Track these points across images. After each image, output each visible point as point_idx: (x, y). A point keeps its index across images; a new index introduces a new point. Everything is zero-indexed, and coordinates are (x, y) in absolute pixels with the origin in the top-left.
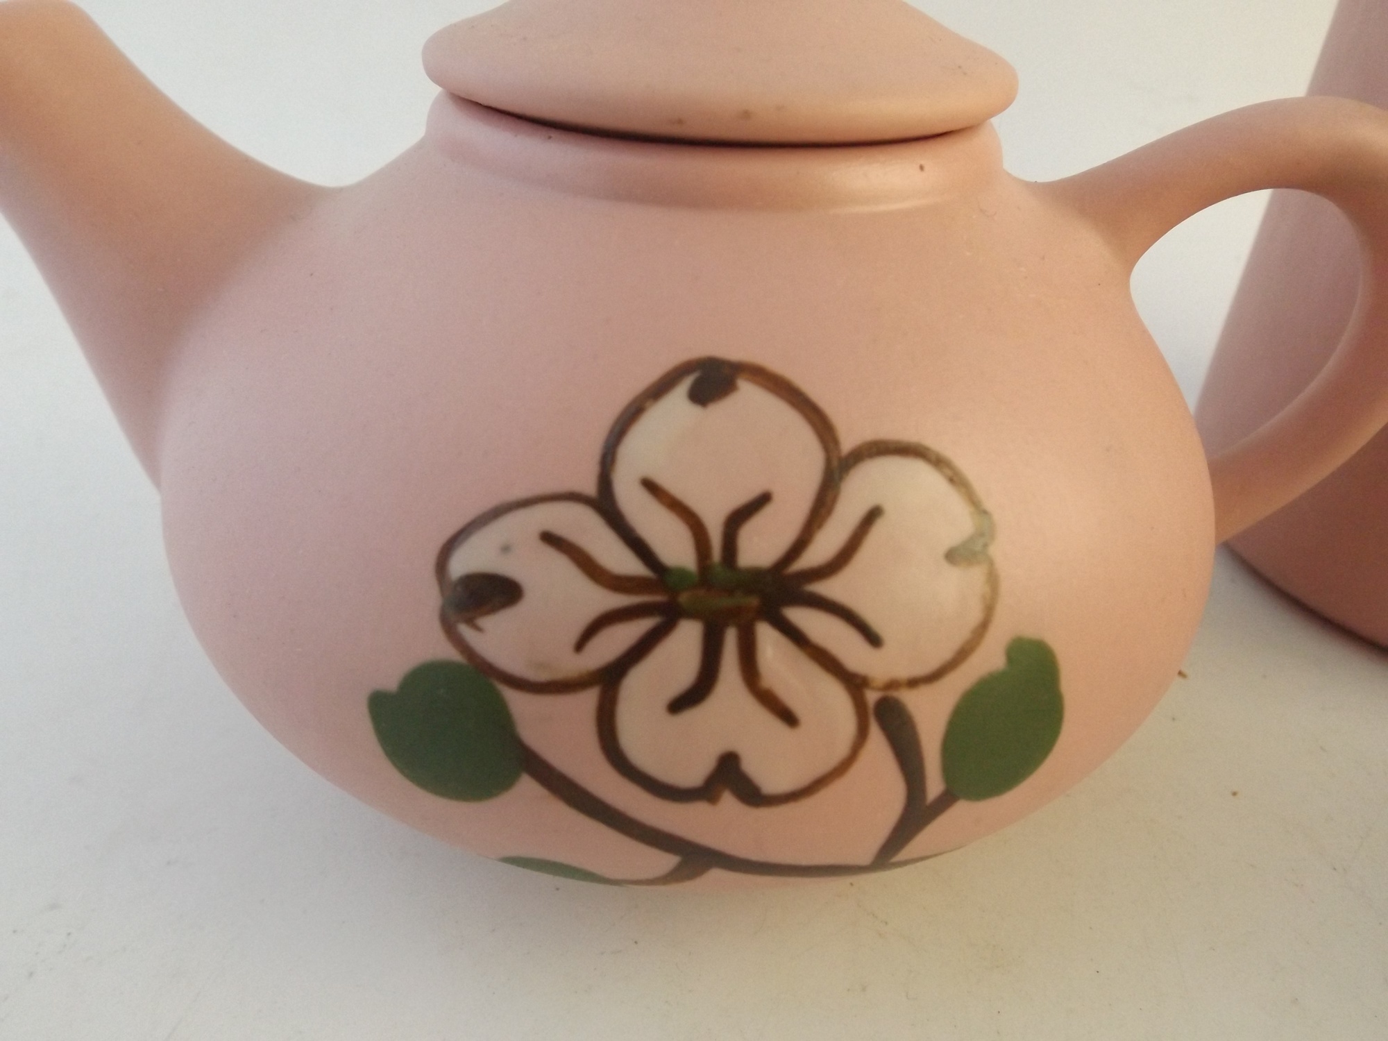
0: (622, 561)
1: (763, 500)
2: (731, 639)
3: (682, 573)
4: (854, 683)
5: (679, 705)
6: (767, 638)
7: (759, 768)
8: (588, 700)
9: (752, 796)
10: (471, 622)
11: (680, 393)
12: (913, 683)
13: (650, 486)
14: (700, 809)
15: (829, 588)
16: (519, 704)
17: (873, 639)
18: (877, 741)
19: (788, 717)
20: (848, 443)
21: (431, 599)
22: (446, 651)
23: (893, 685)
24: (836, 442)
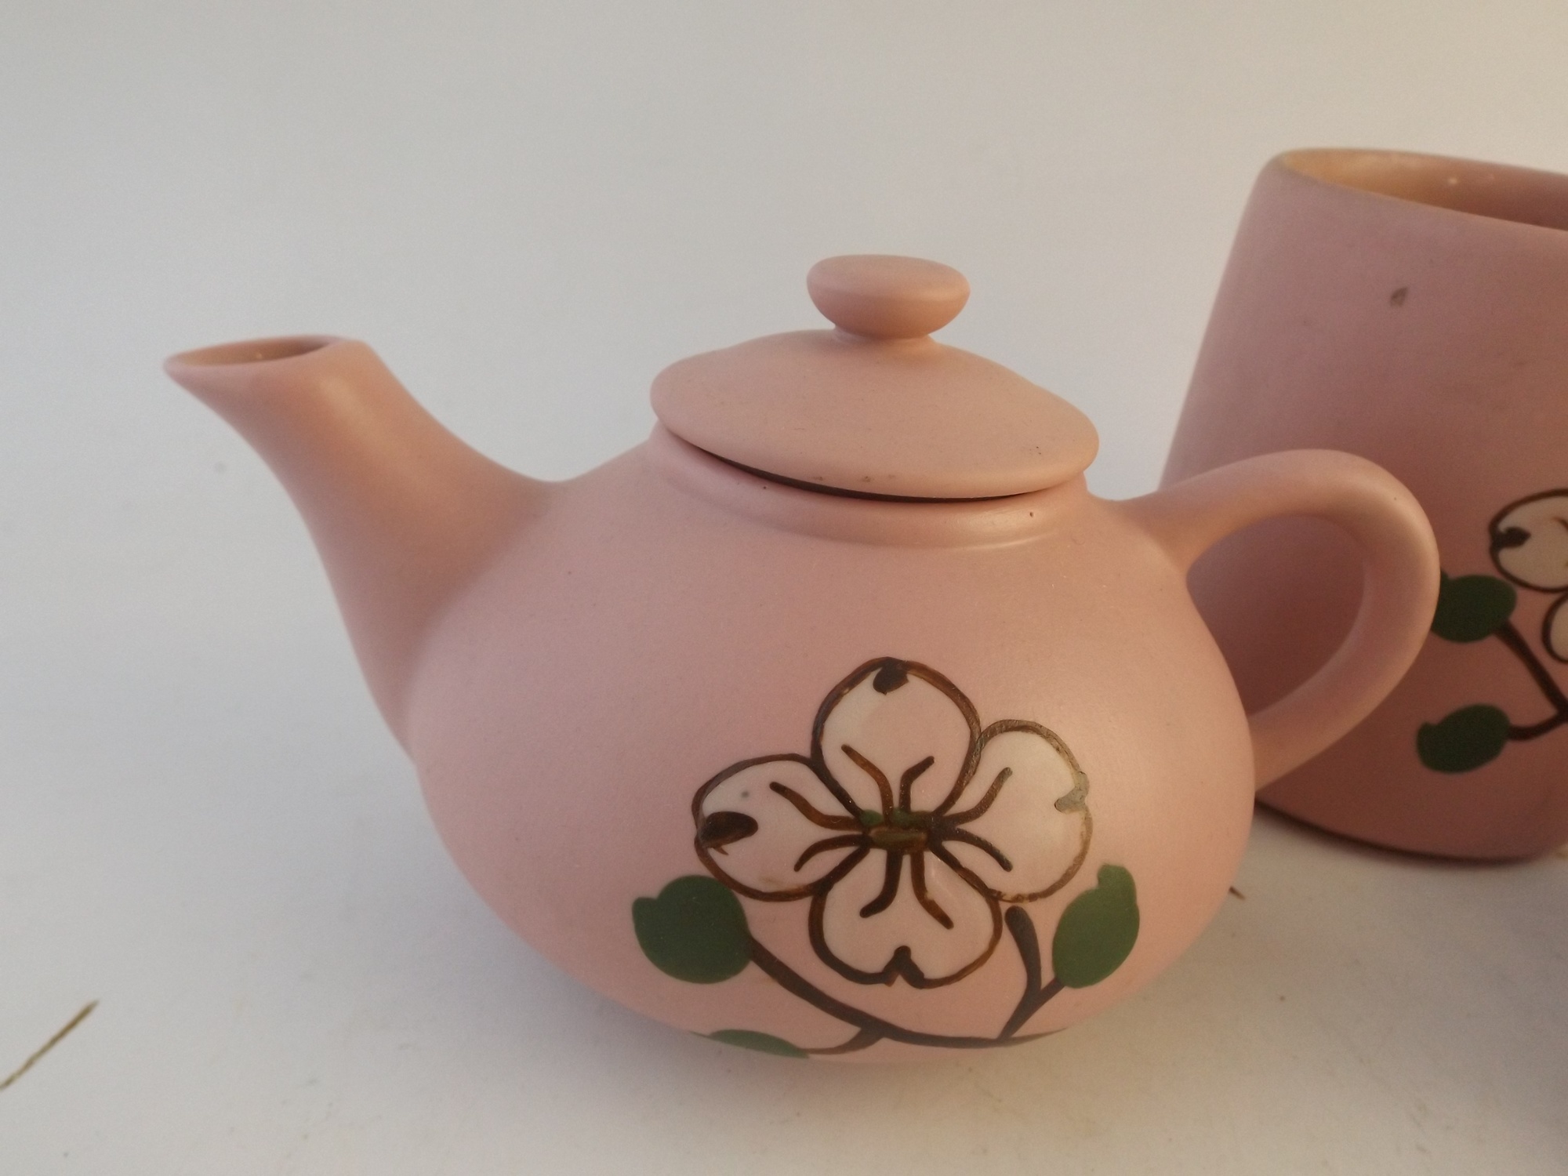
0: (830, 805)
1: (928, 762)
2: (906, 862)
3: (871, 814)
4: (992, 897)
5: (868, 911)
6: (931, 861)
7: (923, 959)
8: (804, 905)
9: (918, 979)
10: (718, 847)
11: (867, 685)
12: (1033, 897)
13: (848, 750)
14: (879, 989)
15: (973, 827)
16: (751, 908)
17: (1006, 865)
18: (1007, 940)
19: (946, 921)
20: (985, 722)
21: (688, 831)
22: (698, 869)
23: (1019, 898)
24: (978, 722)
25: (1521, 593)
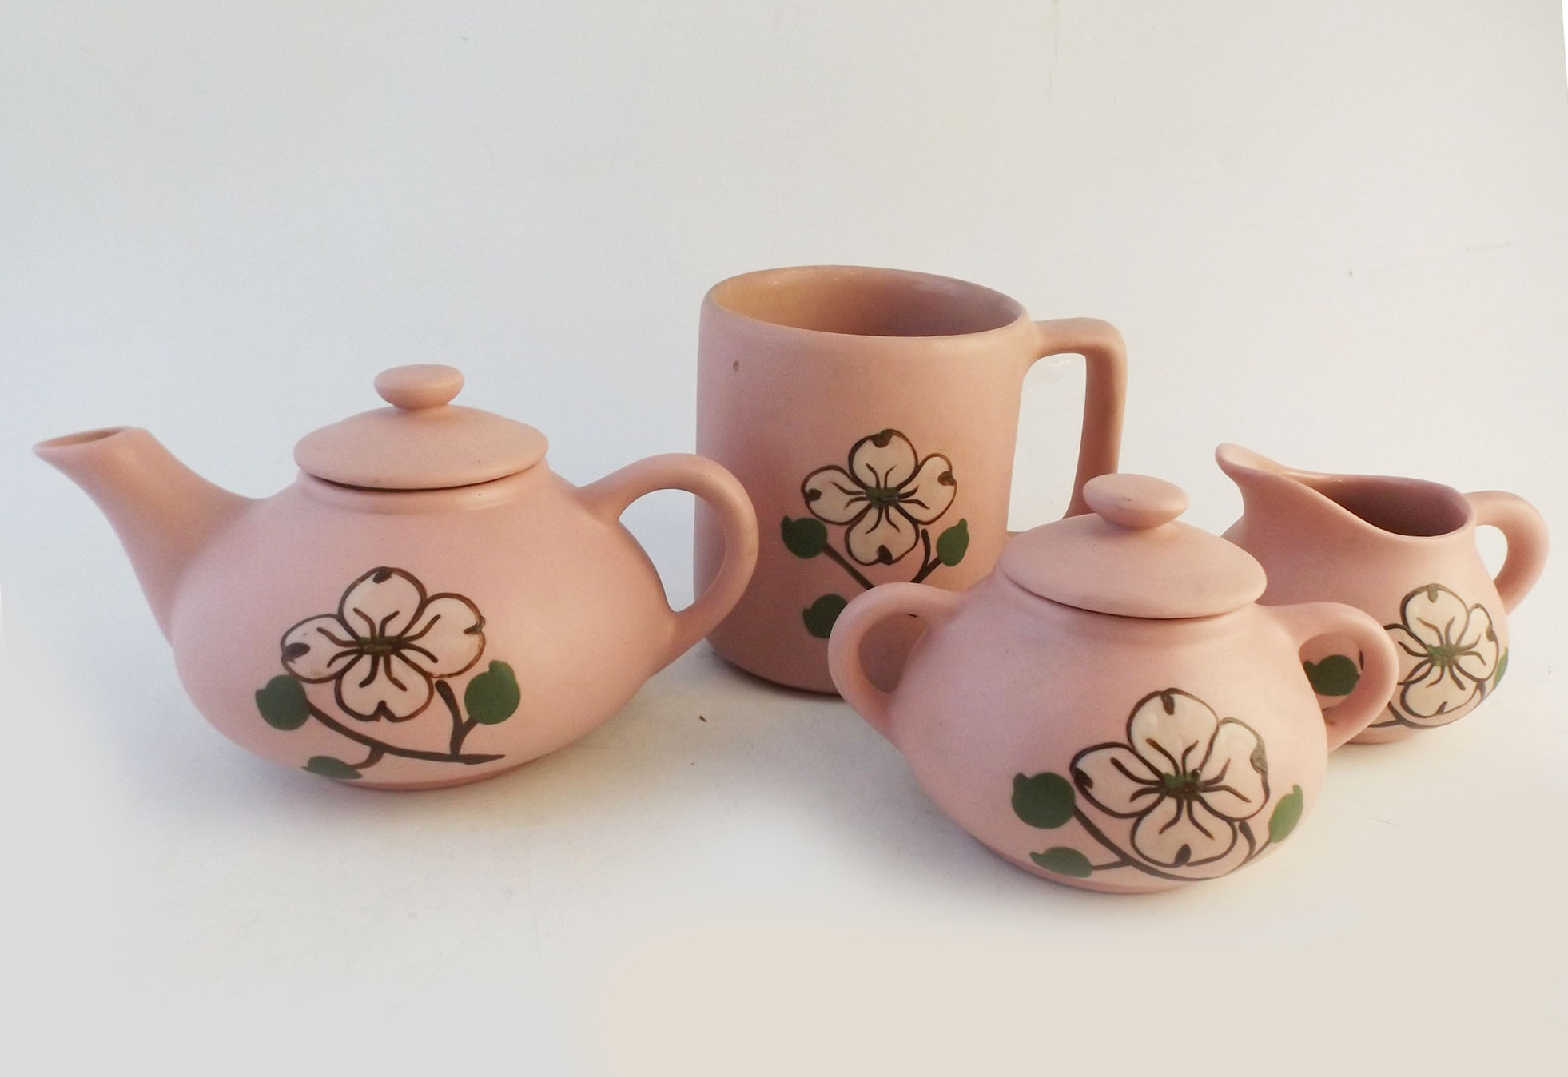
0: (345, 636)
1: (396, 613)
2: (381, 661)
3: (365, 639)
4: (427, 675)
5: (363, 684)
6: (394, 660)
7: (392, 706)
8: (332, 684)
9: (392, 718)
10: (292, 661)
11: (371, 579)
12: (450, 675)
13: (356, 611)
14: (372, 724)
15: (417, 643)
16: (309, 688)
17: (434, 659)
18: (437, 696)
19: (403, 688)
20: (430, 594)
21: (279, 654)
22: (283, 672)
23: (442, 676)
24: (425, 594)
25: (828, 526)
